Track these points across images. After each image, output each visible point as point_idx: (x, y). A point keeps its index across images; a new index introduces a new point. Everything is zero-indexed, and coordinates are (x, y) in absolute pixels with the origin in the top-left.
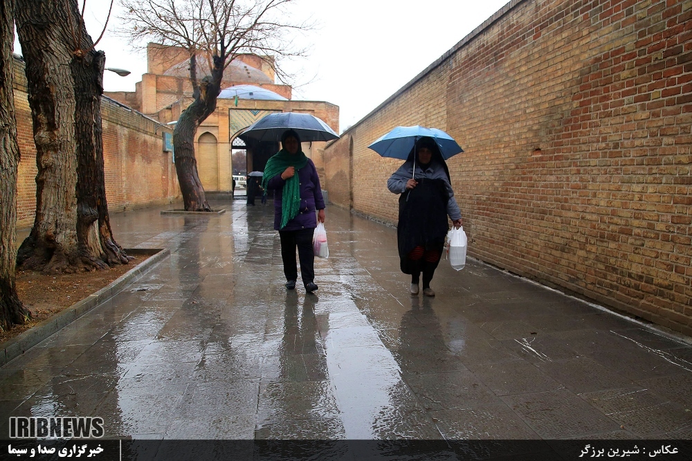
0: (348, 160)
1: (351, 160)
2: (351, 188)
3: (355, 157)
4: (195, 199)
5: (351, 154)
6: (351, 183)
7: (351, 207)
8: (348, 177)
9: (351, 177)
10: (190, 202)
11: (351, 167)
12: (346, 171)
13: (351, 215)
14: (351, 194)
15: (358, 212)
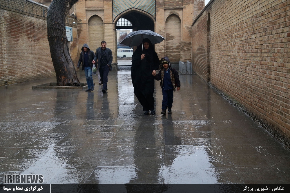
0: (206, 35)
1: (209, 35)
2: (209, 61)
3: (212, 32)
4: (65, 75)
5: (209, 30)
6: (208, 56)
7: (209, 79)
8: (206, 51)
9: (209, 51)
10: (61, 77)
11: (209, 42)
12: (205, 45)
13: (209, 87)
14: (209, 67)
15: (213, 86)
